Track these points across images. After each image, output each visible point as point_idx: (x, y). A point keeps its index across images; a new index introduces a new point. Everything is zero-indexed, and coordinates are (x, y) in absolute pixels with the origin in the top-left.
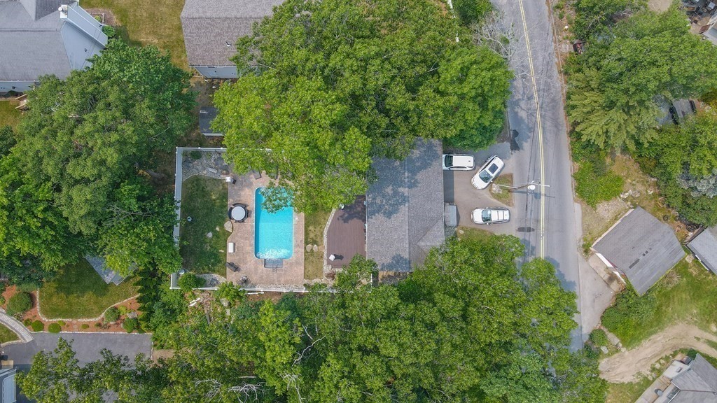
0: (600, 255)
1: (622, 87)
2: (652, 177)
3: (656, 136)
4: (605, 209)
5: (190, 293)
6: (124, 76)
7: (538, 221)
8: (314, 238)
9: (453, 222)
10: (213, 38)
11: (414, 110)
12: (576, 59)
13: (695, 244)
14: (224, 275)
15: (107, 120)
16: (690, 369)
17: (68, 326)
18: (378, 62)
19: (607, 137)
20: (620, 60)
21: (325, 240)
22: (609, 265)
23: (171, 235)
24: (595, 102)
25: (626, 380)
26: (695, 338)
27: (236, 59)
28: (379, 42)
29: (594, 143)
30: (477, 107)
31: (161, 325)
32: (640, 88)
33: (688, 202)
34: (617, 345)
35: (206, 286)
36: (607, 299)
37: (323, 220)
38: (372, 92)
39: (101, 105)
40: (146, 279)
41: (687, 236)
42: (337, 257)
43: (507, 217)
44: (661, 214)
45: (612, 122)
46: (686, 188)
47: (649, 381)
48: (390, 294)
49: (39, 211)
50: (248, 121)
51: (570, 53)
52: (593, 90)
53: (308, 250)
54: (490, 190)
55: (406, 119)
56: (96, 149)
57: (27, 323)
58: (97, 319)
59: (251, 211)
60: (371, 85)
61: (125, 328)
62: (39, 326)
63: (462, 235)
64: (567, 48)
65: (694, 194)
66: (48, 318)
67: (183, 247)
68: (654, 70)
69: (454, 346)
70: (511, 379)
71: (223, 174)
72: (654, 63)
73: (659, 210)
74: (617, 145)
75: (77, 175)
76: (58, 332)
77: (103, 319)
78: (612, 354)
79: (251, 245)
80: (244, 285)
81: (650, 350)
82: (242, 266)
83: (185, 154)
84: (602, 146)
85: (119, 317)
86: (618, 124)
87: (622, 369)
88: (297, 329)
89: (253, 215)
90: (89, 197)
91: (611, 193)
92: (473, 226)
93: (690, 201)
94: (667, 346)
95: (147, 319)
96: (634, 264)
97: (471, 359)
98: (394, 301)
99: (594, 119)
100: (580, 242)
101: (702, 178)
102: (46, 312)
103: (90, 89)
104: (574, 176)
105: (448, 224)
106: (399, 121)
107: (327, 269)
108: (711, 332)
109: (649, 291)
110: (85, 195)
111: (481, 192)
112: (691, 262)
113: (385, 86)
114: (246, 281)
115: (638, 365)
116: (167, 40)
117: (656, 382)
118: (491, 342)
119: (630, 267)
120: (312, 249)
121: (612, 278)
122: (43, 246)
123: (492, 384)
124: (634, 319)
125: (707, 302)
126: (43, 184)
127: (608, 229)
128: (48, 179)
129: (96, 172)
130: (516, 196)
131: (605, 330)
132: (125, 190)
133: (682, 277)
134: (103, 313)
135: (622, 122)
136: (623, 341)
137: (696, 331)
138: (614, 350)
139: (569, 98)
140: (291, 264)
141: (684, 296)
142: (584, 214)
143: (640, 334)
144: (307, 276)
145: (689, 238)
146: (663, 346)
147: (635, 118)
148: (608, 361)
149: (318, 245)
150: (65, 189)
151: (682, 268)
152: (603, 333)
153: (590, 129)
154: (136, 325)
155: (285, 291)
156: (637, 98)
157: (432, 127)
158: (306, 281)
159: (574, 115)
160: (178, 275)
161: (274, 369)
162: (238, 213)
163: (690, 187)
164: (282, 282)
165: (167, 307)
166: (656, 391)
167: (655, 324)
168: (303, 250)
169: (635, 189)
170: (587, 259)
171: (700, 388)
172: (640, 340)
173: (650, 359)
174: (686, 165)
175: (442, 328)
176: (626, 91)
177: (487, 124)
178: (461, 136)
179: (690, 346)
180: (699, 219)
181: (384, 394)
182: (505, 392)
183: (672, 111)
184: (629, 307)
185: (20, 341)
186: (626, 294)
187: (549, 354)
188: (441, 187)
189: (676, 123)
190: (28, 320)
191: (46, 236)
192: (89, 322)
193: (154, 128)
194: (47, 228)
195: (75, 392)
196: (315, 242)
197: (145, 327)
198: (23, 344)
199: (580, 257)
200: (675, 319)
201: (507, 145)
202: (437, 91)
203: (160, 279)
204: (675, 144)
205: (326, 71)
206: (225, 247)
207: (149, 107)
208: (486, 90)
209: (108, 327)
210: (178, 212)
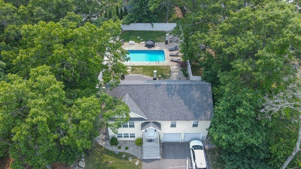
8: (135, 70)
9: (146, 157)
63: (134, 164)
120: (128, 69)
168: (128, 65)
196: (132, 70)
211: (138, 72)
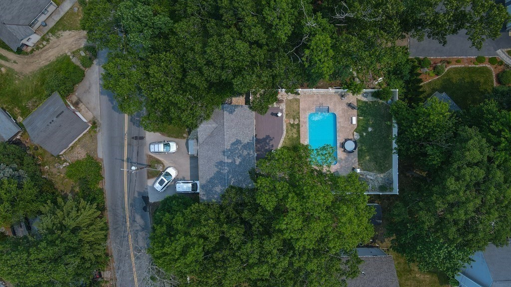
0: (85, 120)
1: (65, 244)
2: (45, 178)
3: (42, 209)
4: (80, 154)
5: (383, 87)
6: (447, 248)
7: (129, 144)
8: (293, 128)
9: (191, 142)
10: (375, 278)
11: (223, 224)
12: (99, 266)
13: (15, 129)
14: (358, 101)
15: (458, 212)
16: (21, 40)
17: (471, 62)
18: (251, 261)
19: (78, 207)
20: (67, 264)
21: (285, 127)
22: (78, 113)
23: (399, 129)
24: (86, 233)
25: (67, 33)
26: (17, 63)
27: (359, 261)
28: (250, 276)
29: (87, 203)
30: (175, 227)
31: (403, 63)
32: (52, 243)
33: (19, 160)
34: (74, 56)
35: (371, 92)
36: (80, 89)
37: (287, 142)
38: (256, 237)
39: (461, 224)
40: (416, 96)
41: (21, 136)
42: (276, 115)
43: (152, 146)
44: (40, 151)
45: (73, 218)
46: (20, 170)
47: (51, 33)
48: (240, 86)
49: (504, 143)
50: (351, 213)
51: (104, 271)
52: (88, 242)
53: (297, 120)
54: (164, 166)
55: (228, 217)
56: (463, 188)
57: (501, 63)
58: (450, 67)
59: (340, 147)
60: (256, 242)
61: (429, 61)
62: (492, 61)
63: (184, 133)
64: (106, 275)
65: (15, 166)
66: (486, 67)
67: (390, 120)
68: (41, 256)
69: (192, 49)
70: (151, 27)
71: (362, 175)
72: (41, 262)
73: (41, 154)
74: (70, 201)
75: (477, 169)
76: (478, 57)
77: (446, 67)
78: (77, 50)
79: (339, 122)
80: (343, 94)
81: (50, 54)
82: (345, 107)
83: (391, 189)
84: (82, 200)
85: (435, 68)
86: (70, 216)
87: (70, 41)
88: (307, 59)
89: (338, 145)
90: (467, 153)
91: (76, 166)
92: (177, 140)
93: (18, 161)
94: (38, 57)
95: (414, 68)
96: (60, 114)
97: (180, 41)
98: (237, 82)
99: (87, 220)
100: (99, 130)
101: (8, 178)
102: (488, 71)
103: (470, 236)
104: (103, 178)
105: (195, 140)
106: (234, 215)
107: (283, 106)
108: (5, 67)
109: (50, 95)
110: (470, 155)
111: (170, 165)
112: (19, 117)
113: (245, 243)
114: (342, 96)
115: (58, 43)
116: (409, 277)
117: (46, 32)
118: (166, 53)
119: (63, 112)
120: (294, 120)
121: (76, 104)
122: (498, 117)
123: (164, 24)
124: (61, 75)
125: (8, 88)
126: (502, 162)
127: (79, 139)
128: (498, 166)
129: (463, 171)
130: (145, 162)
131: (82, 67)
132: (437, 160)
133: (26, 106)
134: (446, 71)
135: (66, 219)
136: (70, 59)
137: (16, 67)
138: (75, 54)
139: (106, 236)
140: (309, 109)
141: (25, 93)
142: (96, 150)
143: (56, 65)
144: (298, 101)
145: (20, 134)
146: (40, 57)
147: (57, 221)
148: (80, 46)
149: (290, 123)
150: (486, 159)
151: (25, 112)
152: (83, 65)
153: (90, 212)
154: (422, 63)
155: (314, 89)
156: (55, 236)
157: (209, 211)
158: (298, 97)
159: (102, 223)
160: (392, 100)
161: (323, 30)
162: (350, 146)
163: (18, 171)
164: (315, 96)
165: (400, 76)
166: (46, 25)
167: (46, 73)
168: (301, 119)
169: (58, 169)
170: (94, 117)
171: (14, 27)
172: (57, 60)
173: (50, 48)
174: (20, 187)
175: (201, 62)
176: (63, 241)
177: (167, 214)
178: (186, 205)
179: (20, 57)
180: (12, 147)
181: (243, 13)
182: (155, 18)
183: (29, 228)
184: (65, 84)
185: (506, 50)
186: (67, 93)
187: (123, 46)
188: (200, 167)
189: (26, 219)
190: (501, 65)
191: (497, 124)
192: (455, 65)
193: (419, 207)
194: (497, 130)
195: (467, 12)
196: (292, 125)
197: (415, 62)
198: (503, 48)
199: (99, 119)
200: (31, 76)
201: (151, 200)
202: (206, 239)
203: (406, 97)
204: (27, 202)
205: (291, 253)
206: (358, 121)
207: (423, 222)
208: (168, 239)
209: (442, 61)
210: (395, 145)
211: (289, 132)
